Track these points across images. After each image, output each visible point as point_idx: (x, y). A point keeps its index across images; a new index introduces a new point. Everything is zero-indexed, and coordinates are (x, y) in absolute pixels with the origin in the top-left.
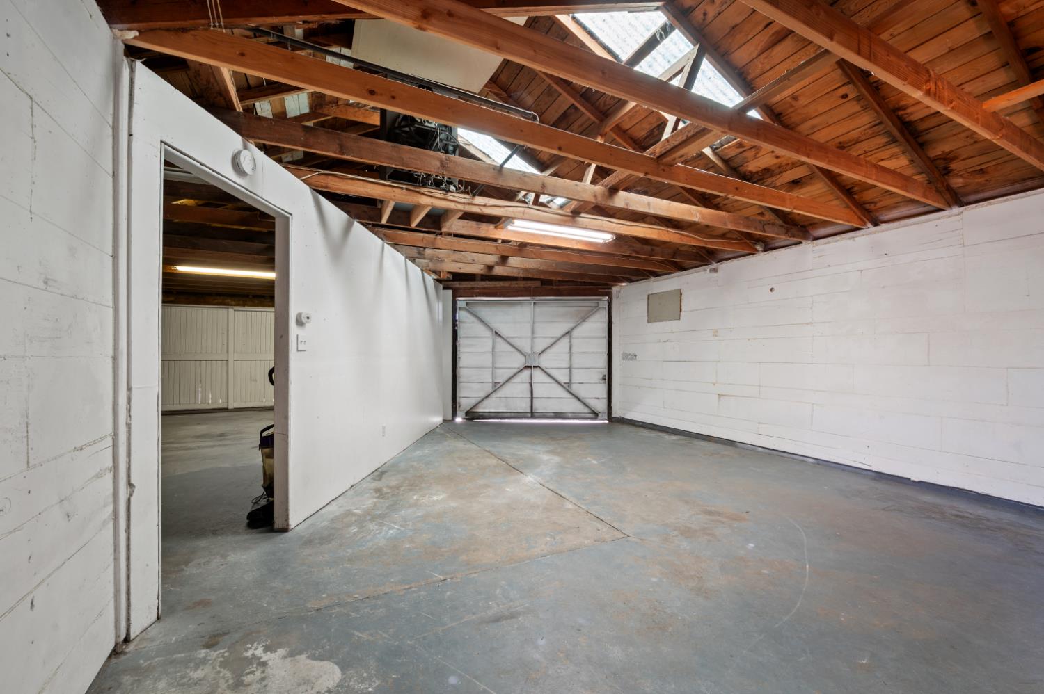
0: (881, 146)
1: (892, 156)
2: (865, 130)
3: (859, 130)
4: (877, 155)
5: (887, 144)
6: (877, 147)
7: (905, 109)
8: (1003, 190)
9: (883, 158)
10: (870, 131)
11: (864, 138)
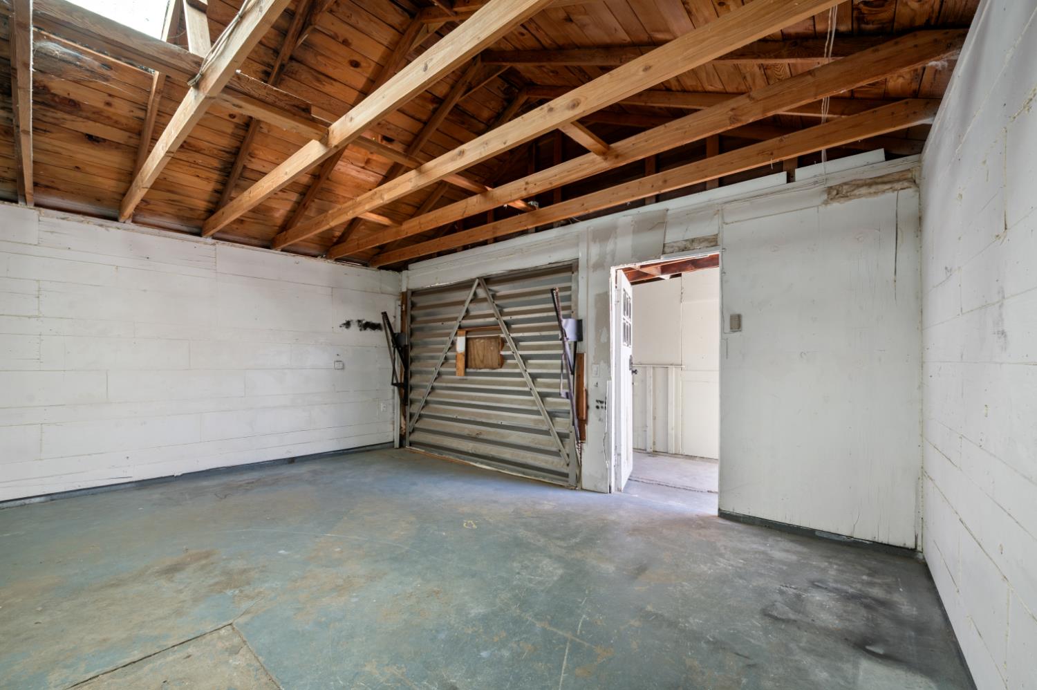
0: (210, 166)
1: (208, 179)
2: (215, 148)
3: (211, 145)
4: (197, 170)
5: (215, 169)
6: (206, 165)
7: (252, 157)
8: (242, 239)
9: (200, 175)
10: (216, 152)
11: (206, 152)
